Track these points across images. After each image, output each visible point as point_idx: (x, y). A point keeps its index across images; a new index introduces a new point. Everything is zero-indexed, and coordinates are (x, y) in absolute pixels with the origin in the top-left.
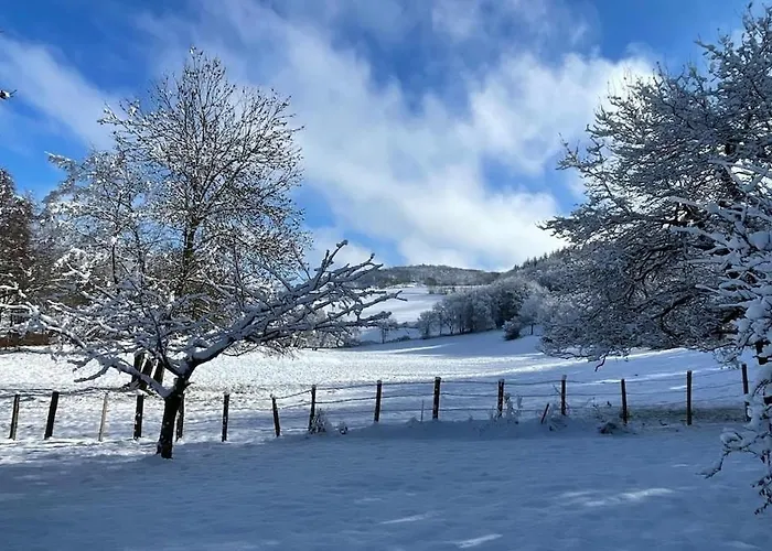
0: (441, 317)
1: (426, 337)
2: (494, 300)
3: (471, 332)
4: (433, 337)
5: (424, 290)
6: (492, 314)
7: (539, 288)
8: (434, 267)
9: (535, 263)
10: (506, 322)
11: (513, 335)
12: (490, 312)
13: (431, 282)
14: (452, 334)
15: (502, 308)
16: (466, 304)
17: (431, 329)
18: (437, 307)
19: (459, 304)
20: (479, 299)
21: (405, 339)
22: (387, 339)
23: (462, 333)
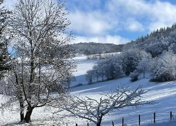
0: (97, 73)
1: (91, 83)
2: (123, 62)
3: (113, 79)
4: (94, 83)
5: (84, 57)
6: (123, 69)
7: (146, 54)
8: (87, 43)
9: (143, 40)
10: (131, 73)
11: (135, 79)
12: (122, 68)
13: (87, 53)
14: (103, 81)
15: (128, 66)
16: (110, 65)
17: (92, 79)
18: (95, 67)
19: (106, 65)
20: (116, 62)
21: (80, 85)
22: (71, 86)
23: (108, 80)
